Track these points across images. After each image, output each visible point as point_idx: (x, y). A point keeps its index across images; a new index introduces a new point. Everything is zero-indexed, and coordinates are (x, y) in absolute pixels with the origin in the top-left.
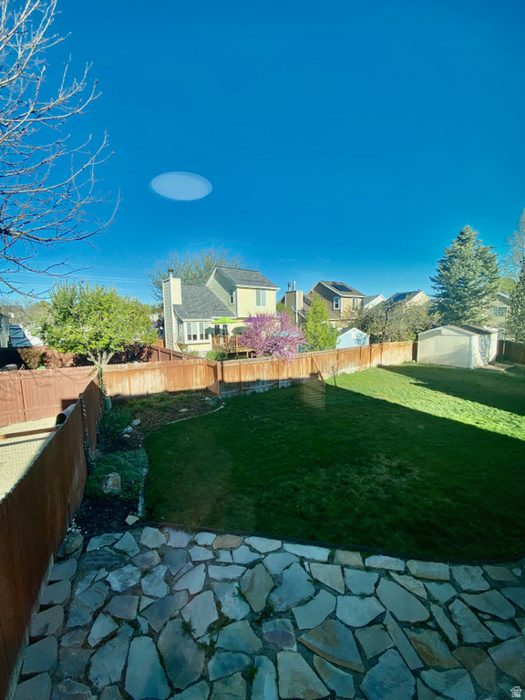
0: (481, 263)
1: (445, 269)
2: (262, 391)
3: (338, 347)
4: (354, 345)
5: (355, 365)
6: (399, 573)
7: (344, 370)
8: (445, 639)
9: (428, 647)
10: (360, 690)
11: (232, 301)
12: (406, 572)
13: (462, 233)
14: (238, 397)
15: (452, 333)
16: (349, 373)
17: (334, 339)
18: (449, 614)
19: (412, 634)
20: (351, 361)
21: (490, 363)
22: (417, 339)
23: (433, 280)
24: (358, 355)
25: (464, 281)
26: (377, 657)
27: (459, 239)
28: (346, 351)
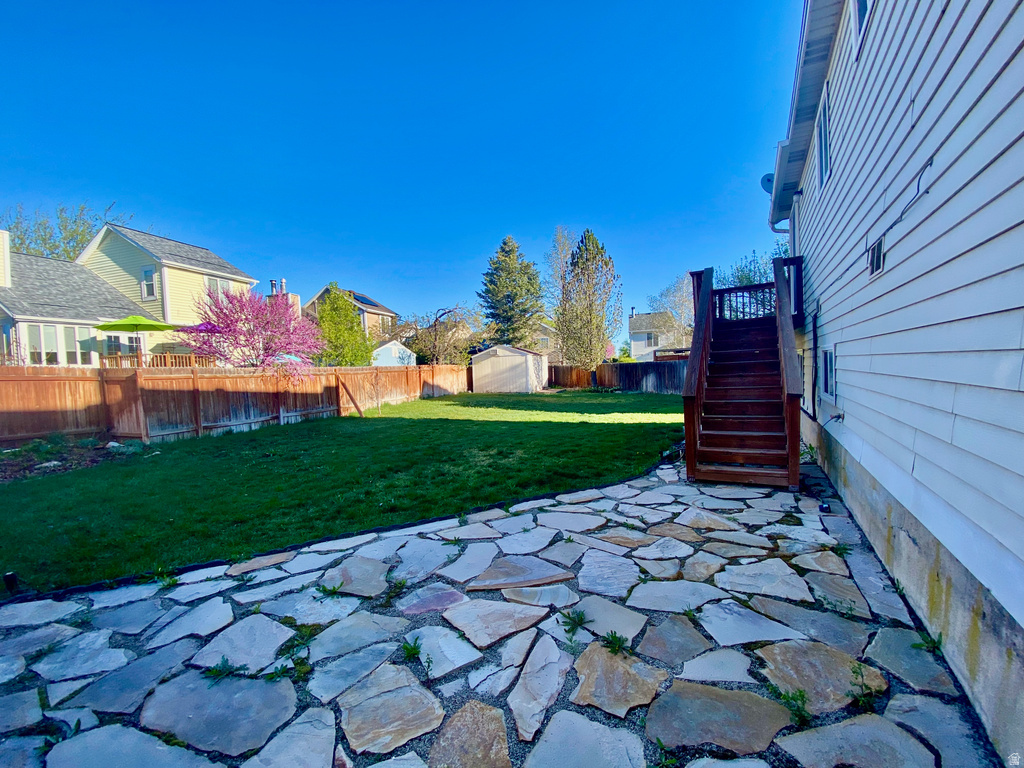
0: (525, 279)
1: (492, 282)
2: (245, 429)
3: (375, 364)
4: (395, 364)
5: (401, 394)
6: (554, 506)
7: (387, 399)
8: (633, 528)
9: (623, 538)
10: (582, 591)
11: (151, 292)
12: (560, 503)
13: (505, 244)
14: (192, 439)
15: (508, 353)
16: (393, 403)
17: (368, 350)
18: (621, 514)
19: (599, 536)
20: (395, 386)
21: (544, 388)
22: (471, 363)
23: (479, 295)
24: (404, 380)
25: (511, 298)
26: (579, 561)
27: (503, 250)
28: (388, 371)
